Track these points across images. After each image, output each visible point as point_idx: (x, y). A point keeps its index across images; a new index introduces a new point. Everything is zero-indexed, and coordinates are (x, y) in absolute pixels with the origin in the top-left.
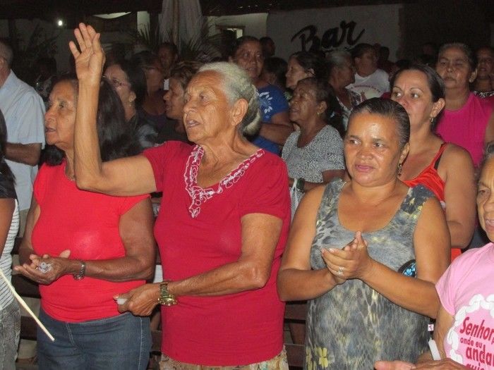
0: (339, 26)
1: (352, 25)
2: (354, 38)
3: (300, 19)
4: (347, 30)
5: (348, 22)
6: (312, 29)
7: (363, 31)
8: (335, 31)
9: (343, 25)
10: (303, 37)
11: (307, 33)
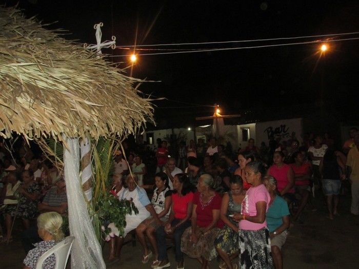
1: (285, 126)
2: (286, 130)
3: (266, 125)
4: (283, 128)
6: (271, 128)
7: (289, 128)
8: (278, 128)
9: (281, 126)
10: (268, 131)
11: (269, 129)
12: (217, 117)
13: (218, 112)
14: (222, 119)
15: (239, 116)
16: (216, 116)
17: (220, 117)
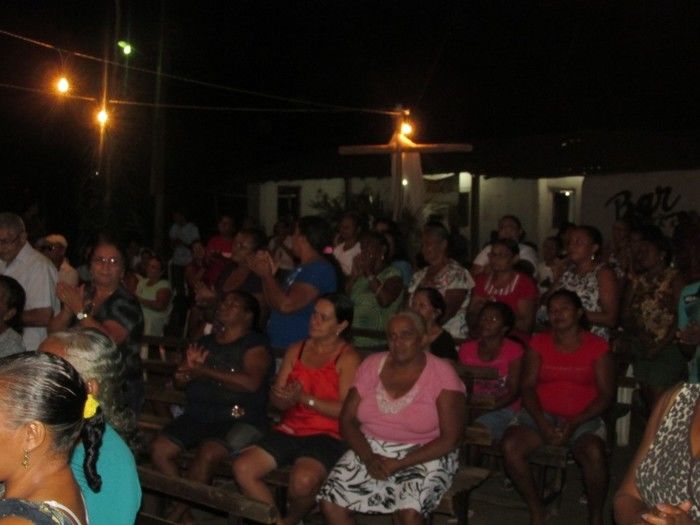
0: (654, 191)
1: (668, 191)
2: (669, 204)
4: (663, 196)
5: (663, 186)
6: (627, 194)
7: (679, 197)
8: (648, 197)
9: (659, 191)
10: (617, 203)
11: (622, 198)
12: (402, 149)
13: (405, 132)
14: (416, 155)
15: (469, 148)
16: (399, 144)
17: (410, 150)
